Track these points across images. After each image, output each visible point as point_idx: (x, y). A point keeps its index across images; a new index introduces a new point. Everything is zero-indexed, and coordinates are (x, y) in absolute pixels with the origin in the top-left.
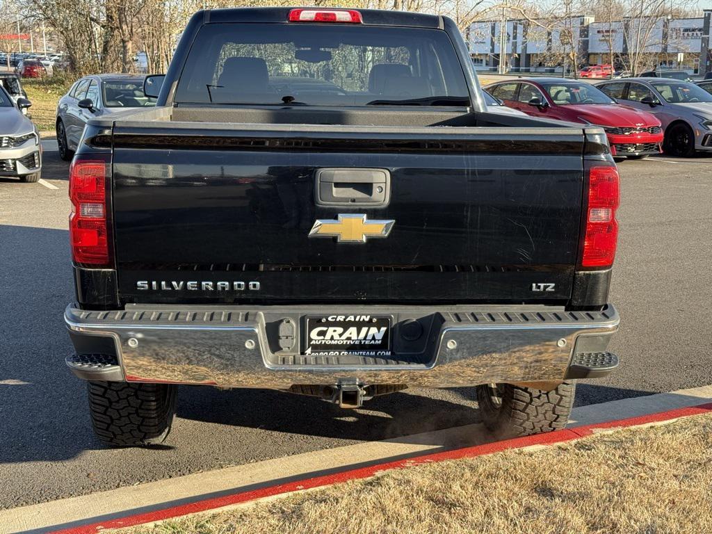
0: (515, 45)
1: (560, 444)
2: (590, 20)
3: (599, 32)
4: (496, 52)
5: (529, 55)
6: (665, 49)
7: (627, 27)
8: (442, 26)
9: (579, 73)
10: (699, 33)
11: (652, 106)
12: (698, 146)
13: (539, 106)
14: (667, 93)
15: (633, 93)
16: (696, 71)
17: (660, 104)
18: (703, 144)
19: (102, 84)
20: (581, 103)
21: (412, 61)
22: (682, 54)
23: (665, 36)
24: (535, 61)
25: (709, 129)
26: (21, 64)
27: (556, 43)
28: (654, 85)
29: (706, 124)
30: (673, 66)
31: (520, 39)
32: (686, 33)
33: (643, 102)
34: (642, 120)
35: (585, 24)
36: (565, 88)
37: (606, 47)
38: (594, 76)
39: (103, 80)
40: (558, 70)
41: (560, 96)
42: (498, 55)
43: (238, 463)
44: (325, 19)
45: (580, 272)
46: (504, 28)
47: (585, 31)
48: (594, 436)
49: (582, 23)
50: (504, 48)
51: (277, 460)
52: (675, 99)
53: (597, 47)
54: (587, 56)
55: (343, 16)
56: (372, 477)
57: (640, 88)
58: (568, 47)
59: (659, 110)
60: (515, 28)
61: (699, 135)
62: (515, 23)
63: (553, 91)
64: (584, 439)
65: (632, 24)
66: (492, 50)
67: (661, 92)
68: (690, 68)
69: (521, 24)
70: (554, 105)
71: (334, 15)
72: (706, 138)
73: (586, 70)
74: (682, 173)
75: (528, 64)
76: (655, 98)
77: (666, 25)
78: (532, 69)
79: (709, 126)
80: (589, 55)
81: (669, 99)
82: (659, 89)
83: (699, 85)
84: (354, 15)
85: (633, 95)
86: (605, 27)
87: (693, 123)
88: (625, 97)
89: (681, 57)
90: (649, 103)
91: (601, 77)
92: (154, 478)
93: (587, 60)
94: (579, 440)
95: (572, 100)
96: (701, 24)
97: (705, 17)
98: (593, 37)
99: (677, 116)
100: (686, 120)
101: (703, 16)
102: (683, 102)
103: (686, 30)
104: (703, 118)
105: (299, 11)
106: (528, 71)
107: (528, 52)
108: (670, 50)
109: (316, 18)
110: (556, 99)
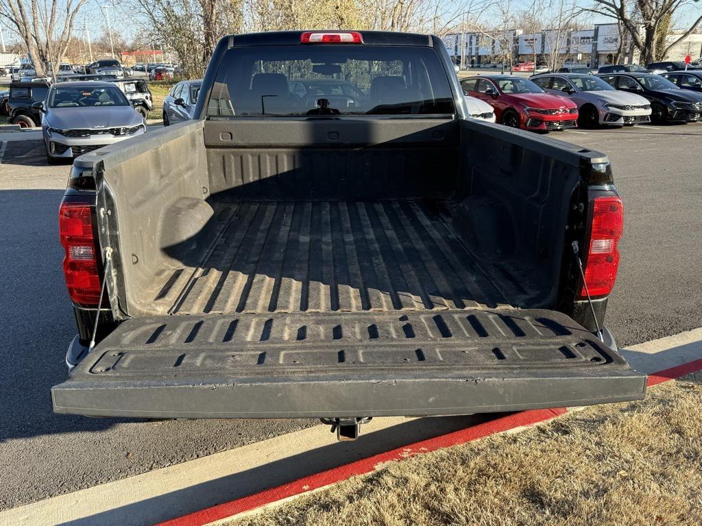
0: (471, 49)
1: (539, 424)
2: (520, 32)
3: (526, 40)
4: (458, 55)
5: (480, 56)
6: (568, 51)
7: (543, 38)
8: (431, 44)
9: (513, 68)
10: (591, 40)
11: (570, 93)
12: (601, 121)
13: (492, 95)
14: (579, 84)
15: (556, 84)
16: (588, 65)
17: (575, 92)
18: (604, 120)
19: (190, 87)
20: (521, 92)
21: (405, 72)
22: (581, 55)
23: (569, 42)
24: (484, 60)
25: (609, 109)
26: (153, 71)
27: (498, 48)
28: (571, 78)
29: (607, 106)
30: (574, 62)
31: (474, 46)
32: (582, 40)
33: (563, 90)
34: (563, 104)
35: (517, 35)
36: (510, 82)
37: (531, 51)
38: (522, 69)
39: (191, 84)
40: (499, 66)
41: (506, 87)
42: (460, 57)
43: (258, 439)
44: (331, 40)
45: (579, 302)
46: (464, 39)
47: (516, 40)
48: (568, 414)
49: (515, 35)
50: (463, 52)
51: (291, 435)
52: (584, 88)
53: (525, 50)
54: (517, 56)
55: (346, 37)
56: (372, 472)
57: (561, 81)
58: (506, 51)
59: (574, 96)
60: (471, 38)
61: (602, 113)
62: (471, 35)
63: (501, 84)
64: (559, 417)
65: (548, 35)
66: (456, 54)
67: (575, 83)
68: (584, 64)
69: (474, 36)
70: (502, 93)
71: (339, 36)
72: (606, 116)
73: (518, 66)
74: (592, 141)
75: (479, 62)
76: (571, 87)
77: (569, 34)
78: (482, 66)
79: (609, 108)
80: (519, 56)
81: (581, 88)
82: (574, 81)
83: (601, 78)
84: (356, 37)
85: (556, 86)
86: (530, 37)
87: (599, 105)
88: (551, 87)
89: (580, 56)
90: (568, 91)
91: (526, 70)
92: (183, 459)
93: (518, 59)
94: (555, 418)
95: (515, 90)
96: (592, 34)
97: (595, 30)
98: (522, 43)
99: (587, 101)
100: (592, 103)
101: (593, 28)
102: (589, 90)
103: (582, 38)
104: (605, 102)
105: (308, 34)
106: (479, 67)
107: (479, 54)
108: (572, 52)
109: (323, 40)
110: (504, 90)
